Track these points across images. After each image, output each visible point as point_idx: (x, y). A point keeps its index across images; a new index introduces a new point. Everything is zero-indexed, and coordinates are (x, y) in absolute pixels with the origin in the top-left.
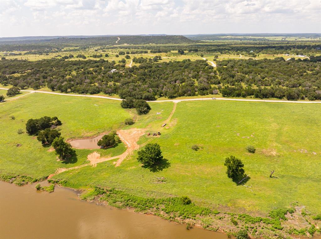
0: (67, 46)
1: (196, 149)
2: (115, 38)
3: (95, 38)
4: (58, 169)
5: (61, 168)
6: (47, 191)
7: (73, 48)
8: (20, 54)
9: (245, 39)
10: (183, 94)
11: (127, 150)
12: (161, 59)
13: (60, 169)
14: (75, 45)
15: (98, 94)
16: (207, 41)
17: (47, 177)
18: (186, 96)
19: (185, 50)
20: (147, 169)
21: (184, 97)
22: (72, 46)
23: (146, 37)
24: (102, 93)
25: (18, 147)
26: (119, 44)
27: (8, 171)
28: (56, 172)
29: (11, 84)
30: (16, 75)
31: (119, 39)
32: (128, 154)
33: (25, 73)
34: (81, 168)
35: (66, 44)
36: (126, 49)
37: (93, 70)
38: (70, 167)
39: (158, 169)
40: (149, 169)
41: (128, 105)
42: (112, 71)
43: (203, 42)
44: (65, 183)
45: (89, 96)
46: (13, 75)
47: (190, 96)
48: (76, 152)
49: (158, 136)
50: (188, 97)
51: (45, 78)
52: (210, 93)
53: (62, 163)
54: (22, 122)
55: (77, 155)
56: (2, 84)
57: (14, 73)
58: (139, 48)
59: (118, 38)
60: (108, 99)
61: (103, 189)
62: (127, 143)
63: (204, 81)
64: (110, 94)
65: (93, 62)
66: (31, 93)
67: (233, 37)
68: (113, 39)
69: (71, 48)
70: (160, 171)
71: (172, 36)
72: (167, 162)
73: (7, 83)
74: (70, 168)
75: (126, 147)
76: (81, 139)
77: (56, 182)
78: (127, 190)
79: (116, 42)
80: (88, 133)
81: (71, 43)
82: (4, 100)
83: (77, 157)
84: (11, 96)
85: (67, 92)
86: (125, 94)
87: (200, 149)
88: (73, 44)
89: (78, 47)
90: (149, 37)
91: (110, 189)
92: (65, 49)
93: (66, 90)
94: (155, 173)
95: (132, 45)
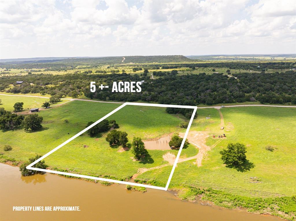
0: (79, 64)
2: (121, 58)
3: (102, 58)
8: (40, 71)
9: (237, 59)
14: (86, 64)
22: (84, 65)
30: (50, 86)
56: (41, 93)
59: (124, 58)
66: (71, 101)
67: (225, 57)
68: (119, 59)
69: (83, 66)
73: (45, 93)
79: (123, 61)
81: (81, 62)
82: (50, 107)
88: (84, 63)
89: (89, 65)
92: (78, 67)
95: (137, 64)
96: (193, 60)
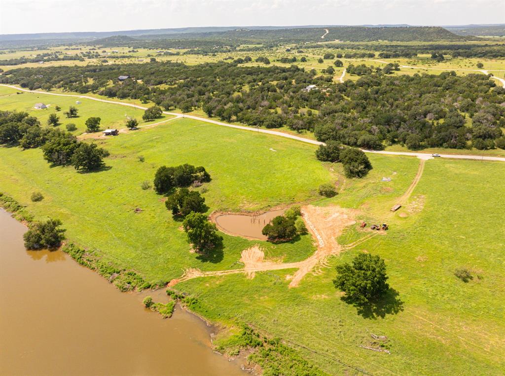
0: (245, 42)
1: (465, 278)
2: (321, 30)
3: (289, 30)
4: (187, 270)
5: (193, 268)
6: (160, 313)
7: (254, 46)
8: (178, 54)
10: (441, 142)
11: (316, 252)
12: (399, 70)
13: (191, 270)
14: (258, 41)
15: (280, 129)
16: (486, 37)
17: (167, 283)
18: (446, 148)
19: (445, 54)
20: (351, 306)
21: (441, 148)
22: (252, 43)
23: (373, 28)
24: (285, 127)
25: (136, 214)
26: (327, 41)
27: (111, 258)
28: (184, 276)
29: (154, 101)
30: (163, 87)
31: (327, 32)
32: (316, 261)
33: (175, 84)
34: (226, 276)
35: (243, 39)
36: (338, 48)
37: (277, 84)
38: (208, 271)
39: (375, 311)
40: (355, 308)
41: (328, 156)
42: (307, 88)
43: (480, 39)
44: (194, 303)
45: (263, 131)
46: (159, 86)
47: (455, 148)
48: (223, 241)
49: (382, 231)
50: (449, 150)
51: (201, 93)
52: (499, 147)
53: (197, 258)
54: (153, 168)
55: (224, 247)
56: (141, 100)
57: (160, 83)
58: (359, 49)
59: (326, 30)
60: (294, 139)
61: (258, 336)
62: (318, 237)
63: (486, 119)
64: (300, 131)
65: (279, 71)
66: (178, 117)
68: (318, 31)
69: (251, 46)
70: (380, 317)
71: (421, 27)
72: (397, 298)
73: (147, 100)
74: (208, 273)
75: (315, 244)
76: (238, 213)
77: (179, 298)
78: (304, 351)
79: (323, 37)
80: (250, 203)
81: (251, 38)
82: (138, 127)
83: (224, 250)
84: (149, 121)
85: (230, 121)
86: (326, 134)
87: (475, 279)
88: (254, 40)
89: (261, 44)
90: (379, 29)
91: (271, 338)
92: (242, 47)
93: (230, 117)
94: (368, 319)
95: (348, 42)
96: (462, 37)
